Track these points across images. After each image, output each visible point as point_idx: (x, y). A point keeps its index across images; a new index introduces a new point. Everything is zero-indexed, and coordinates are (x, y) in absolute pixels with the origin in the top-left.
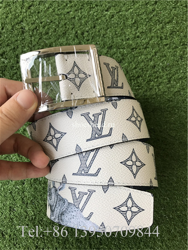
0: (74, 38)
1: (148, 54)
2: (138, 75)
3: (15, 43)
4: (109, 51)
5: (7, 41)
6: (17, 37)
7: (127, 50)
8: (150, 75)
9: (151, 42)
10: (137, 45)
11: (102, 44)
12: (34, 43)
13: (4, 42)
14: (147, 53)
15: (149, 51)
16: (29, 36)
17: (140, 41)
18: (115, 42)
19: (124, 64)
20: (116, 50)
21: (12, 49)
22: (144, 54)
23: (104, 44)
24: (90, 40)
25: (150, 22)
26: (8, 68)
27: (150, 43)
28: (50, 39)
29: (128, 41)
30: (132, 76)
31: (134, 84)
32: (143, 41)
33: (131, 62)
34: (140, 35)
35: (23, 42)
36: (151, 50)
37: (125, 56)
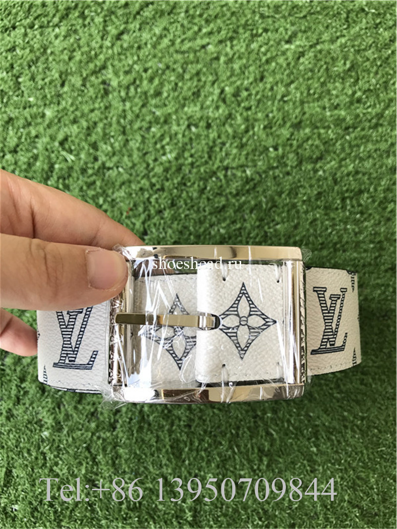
0: (218, 104)
1: (381, 140)
2: (360, 189)
3: (90, 117)
4: (296, 132)
5: (73, 112)
6: (93, 103)
7: (335, 131)
9: (387, 112)
10: (356, 119)
11: (278, 118)
12: (130, 116)
13: (66, 114)
14: (379, 139)
15: (383, 135)
16: (120, 100)
17: (364, 111)
18: (308, 114)
19: (328, 163)
20: (310, 132)
23: (283, 119)
24: (253, 108)
25: (385, 67)
26: (76, 171)
27: (385, 115)
28: (165, 105)
29: (336, 112)
30: (347, 190)
31: (352, 207)
32: (370, 110)
33: (344, 159)
34: (364, 96)
35: (107, 114)
36: (389, 131)
37: (329, 146)
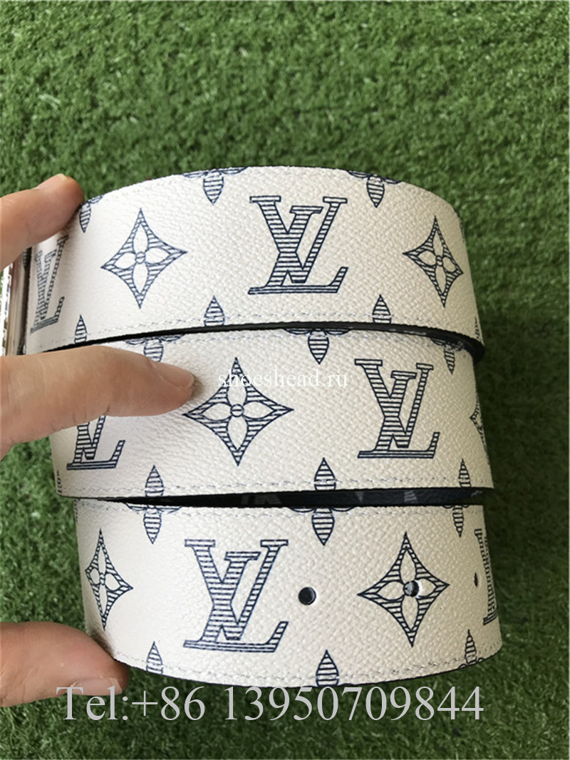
0: (282, 12)
1: (541, 59)
2: (506, 138)
3: (82, 38)
4: (404, 53)
5: (55, 31)
6: (86, 16)
7: (466, 48)
8: (547, 134)
9: (550, 15)
10: (500, 27)
11: (377, 29)
12: (145, 35)
13: (45, 35)
14: (536, 56)
15: (543, 51)
16: (128, 9)
17: (514, 14)
18: (424, 21)
19: (456, 99)
20: (428, 51)
21: (72, 57)
22: (526, 61)
23: (385, 31)
24: (337, 15)
26: (65, 125)
27: (546, 20)
28: (200, 16)
29: (469, 16)
30: (485, 142)
31: (493, 167)
32: (522, 13)
33: (480, 92)
35: (109, 33)
36: (552, 44)
37: (458, 72)
